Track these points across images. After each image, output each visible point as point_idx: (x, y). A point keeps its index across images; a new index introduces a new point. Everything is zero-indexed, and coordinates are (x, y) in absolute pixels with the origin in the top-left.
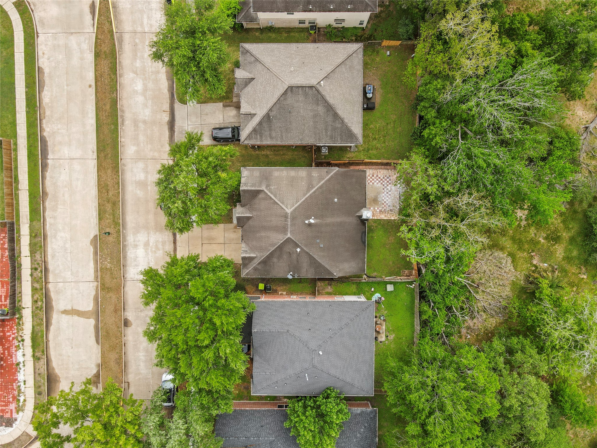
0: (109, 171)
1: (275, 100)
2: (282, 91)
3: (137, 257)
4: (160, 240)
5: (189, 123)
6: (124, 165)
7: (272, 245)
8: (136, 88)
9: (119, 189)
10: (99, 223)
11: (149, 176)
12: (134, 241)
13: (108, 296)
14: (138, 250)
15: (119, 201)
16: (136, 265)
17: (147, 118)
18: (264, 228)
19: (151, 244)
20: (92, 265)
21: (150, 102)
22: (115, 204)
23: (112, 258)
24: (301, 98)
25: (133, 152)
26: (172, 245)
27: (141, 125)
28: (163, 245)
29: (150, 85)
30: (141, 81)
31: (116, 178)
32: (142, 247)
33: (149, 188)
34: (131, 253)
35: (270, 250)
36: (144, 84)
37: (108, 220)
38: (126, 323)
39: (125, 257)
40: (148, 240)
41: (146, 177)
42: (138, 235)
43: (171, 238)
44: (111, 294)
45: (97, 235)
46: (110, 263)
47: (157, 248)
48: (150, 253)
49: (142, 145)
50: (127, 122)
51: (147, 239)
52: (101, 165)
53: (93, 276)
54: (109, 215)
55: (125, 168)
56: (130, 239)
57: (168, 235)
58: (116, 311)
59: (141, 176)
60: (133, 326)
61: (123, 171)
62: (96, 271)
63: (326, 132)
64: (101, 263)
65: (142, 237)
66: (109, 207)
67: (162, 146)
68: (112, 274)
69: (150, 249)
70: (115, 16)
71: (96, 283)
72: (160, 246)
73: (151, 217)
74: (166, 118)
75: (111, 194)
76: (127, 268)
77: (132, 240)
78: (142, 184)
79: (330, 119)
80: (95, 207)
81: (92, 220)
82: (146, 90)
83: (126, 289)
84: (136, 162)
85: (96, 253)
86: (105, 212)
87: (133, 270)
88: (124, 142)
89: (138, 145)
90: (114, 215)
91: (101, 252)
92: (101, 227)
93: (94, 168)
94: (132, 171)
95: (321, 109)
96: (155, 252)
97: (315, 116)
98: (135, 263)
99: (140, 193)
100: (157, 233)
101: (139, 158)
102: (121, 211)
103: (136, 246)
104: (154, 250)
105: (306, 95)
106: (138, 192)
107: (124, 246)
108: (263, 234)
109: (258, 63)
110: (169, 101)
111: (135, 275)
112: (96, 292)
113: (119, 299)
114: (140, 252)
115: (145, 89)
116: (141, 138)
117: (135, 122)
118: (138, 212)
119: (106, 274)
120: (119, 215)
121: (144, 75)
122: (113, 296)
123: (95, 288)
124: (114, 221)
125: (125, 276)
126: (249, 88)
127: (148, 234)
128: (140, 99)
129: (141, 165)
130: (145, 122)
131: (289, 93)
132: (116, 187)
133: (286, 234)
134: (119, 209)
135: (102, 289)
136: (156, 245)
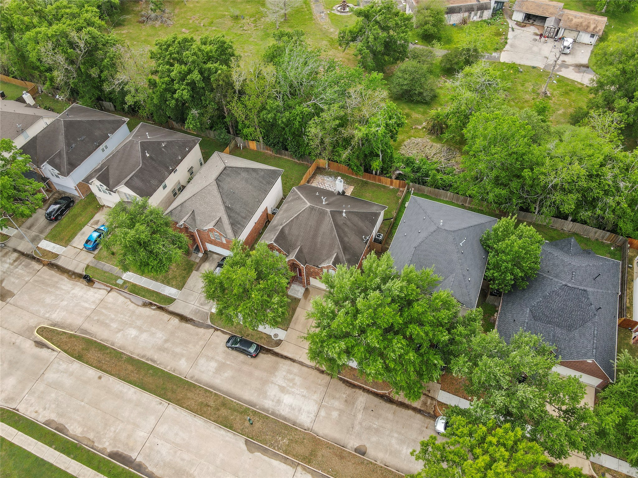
0: (190, 395)
1: (219, 196)
2: (215, 187)
3: (291, 406)
4: (284, 373)
5: (193, 303)
6: (192, 378)
7: (332, 230)
8: (132, 336)
9: (211, 392)
10: (234, 430)
11: (217, 358)
12: (273, 401)
13: (320, 459)
14: (284, 401)
15: (224, 398)
16: (300, 410)
17: (164, 338)
18: (315, 236)
19: (284, 385)
20: (276, 463)
21: (153, 329)
22: (224, 404)
23: (279, 434)
24: (228, 179)
25: (186, 364)
26: (295, 364)
27: (167, 345)
28: (291, 373)
29: (139, 323)
30: (130, 329)
31: (200, 391)
32: (283, 395)
33: (228, 363)
34: (284, 411)
35: (335, 235)
36: (134, 328)
37: (236, 418)
38: (361, 451)
39: (285, 419)
40: (279, 386)
41: (217, 361)
42: (268, 394)
43: (288, 362)
44: (320, 454)
45: (246, 441)
46: (283, 438)
47: (292, 380)
48: (293, 390)
49: (184, 352)
50: (155, 357)
51: (277, 387)
52: (178, 400)
53: (289, 467)
54: (232, 415)
55: (196, 377)
56: (268, 404)
57: (284, 364)
58: (342, 457)
59: (213, 365)
60: (367, 446)
61: (197, 381)
62: (285, 461)
63: (262, 183)
64: (279, 449)
65: (273, 391)
66: (224, 412)
67: (197, 335)
68: (296, 442)
69: (288, 388)
70: (62, 328)
71: (299, 469)
72: (291, 376)
73: (257, 373)
74: (175, 321)
75: (212, 403)
76: (298, 421)
77: (270, 402)
78: (221, 367)
79: (254, 175)
80: (215, 428)
81: (227, 438)
82: (141, 327)
83: (321, 433)
84: (196, 365)
85: (265, 451)
86: (226, 418)
87: (303, 416)
88: (171, 368)
89: (182, 355)
90: (235, 410)
91: (266, 444)
92: (239, 431)
93: (176, 409)
94: (203, 372)
95: (244, 175)
96: (294, 384)
97: (247, 181)
98: (297, 410)
99: (228, 374)
100: (276, 374)
101: (194, 360)
102: (235, 401)
103: (279, 402)
104: (291, 385)
105: (228, 175)
106: (226, 375)
107: (273, 414)
108: (319, 239)
109: (184, 204)
110: (163, 313)
111: (309, 417)
112: (309, 473)
113: (329, 446)
114: (287, 399)
115: (140, 329)
116: (178, 350)
117: (161, 349)
118: (246, 384)
119: (294, 449)
120: (238, 404)
121: (127, 324)
122: (323, 452)
123: (304, 472)
124: (241, 413)
125: (306, 428)
126: (198, 218)
127: (272, 383)
128: (144, 336)
129: (202, 361)
130: (166, 341)
131: (220, 183)
132: (208, 394)
133: (327, 212)
134: (232, 401)
135: (309, 462)
136: (288, 380)
